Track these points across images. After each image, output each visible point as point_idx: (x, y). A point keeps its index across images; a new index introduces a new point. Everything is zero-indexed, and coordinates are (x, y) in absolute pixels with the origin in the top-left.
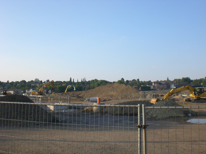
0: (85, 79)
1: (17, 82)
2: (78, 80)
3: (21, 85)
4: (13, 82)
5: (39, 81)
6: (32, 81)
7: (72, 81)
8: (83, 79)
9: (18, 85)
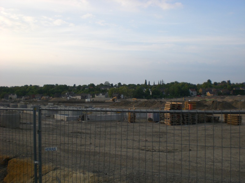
0: (163, 81)
1: (85, 86)
2: (154, 83)
3: (89, 89)
4: (80, 86)
5: (109, 84)
6: (102, 84)
7: (148, 84)
8: (161, 82)
9: (86, 89)
